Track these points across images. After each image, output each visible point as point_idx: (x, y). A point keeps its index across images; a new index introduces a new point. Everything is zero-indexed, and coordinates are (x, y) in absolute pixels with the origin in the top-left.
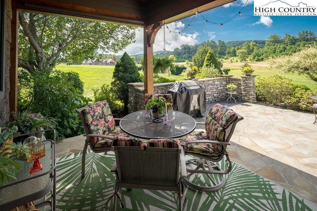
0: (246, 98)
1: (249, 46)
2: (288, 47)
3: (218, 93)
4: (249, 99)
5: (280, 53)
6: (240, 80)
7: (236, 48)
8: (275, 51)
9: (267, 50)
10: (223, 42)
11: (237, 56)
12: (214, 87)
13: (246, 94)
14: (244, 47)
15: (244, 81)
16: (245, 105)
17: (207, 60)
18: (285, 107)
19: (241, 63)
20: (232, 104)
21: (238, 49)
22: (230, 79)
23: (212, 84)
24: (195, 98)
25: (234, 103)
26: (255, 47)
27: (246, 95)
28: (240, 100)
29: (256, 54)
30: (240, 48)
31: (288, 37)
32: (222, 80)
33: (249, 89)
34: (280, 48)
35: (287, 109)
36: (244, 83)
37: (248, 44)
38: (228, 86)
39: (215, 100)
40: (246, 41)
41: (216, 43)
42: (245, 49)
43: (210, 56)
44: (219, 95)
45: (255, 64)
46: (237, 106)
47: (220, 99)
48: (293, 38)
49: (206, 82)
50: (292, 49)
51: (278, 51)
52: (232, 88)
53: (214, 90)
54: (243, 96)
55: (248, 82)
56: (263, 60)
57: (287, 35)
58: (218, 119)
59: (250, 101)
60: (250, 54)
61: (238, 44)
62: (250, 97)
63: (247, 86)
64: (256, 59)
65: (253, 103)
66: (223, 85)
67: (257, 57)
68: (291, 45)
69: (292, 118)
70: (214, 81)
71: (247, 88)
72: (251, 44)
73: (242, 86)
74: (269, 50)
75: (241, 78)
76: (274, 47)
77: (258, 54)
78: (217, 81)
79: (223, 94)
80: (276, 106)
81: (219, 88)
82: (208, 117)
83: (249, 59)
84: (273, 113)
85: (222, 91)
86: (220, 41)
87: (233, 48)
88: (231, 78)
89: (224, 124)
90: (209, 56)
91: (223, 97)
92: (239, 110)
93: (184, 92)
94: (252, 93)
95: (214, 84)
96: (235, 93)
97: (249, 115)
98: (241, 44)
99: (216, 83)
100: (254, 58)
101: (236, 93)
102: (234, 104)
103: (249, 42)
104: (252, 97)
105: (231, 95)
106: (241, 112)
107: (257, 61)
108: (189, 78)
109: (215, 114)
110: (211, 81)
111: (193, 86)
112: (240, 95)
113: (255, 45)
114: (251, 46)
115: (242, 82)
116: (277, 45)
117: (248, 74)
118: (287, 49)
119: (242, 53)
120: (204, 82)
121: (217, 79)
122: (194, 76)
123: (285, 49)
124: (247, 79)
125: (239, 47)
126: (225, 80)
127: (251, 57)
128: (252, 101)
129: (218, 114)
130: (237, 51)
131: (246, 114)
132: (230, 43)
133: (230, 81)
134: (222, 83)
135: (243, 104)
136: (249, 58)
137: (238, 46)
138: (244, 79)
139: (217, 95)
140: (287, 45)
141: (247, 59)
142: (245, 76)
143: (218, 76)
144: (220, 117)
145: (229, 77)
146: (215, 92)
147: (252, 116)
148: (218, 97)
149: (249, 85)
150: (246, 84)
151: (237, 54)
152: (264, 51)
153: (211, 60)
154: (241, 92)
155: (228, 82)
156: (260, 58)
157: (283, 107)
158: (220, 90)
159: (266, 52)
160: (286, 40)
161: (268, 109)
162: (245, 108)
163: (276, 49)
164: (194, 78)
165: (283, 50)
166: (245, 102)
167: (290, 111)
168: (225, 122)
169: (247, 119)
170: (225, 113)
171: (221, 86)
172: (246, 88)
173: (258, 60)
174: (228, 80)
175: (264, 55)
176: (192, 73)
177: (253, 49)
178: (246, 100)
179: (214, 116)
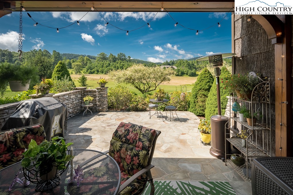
0: (100, 108)
1: (83, 60)
2: (111, 64)
3: (73, 108)
4: (103, 109)
5: (106, 67)
6: (96, 92)
7: (71, 60)
8: (103, 66)
9: (97, 64)
10: (59, 53)
11: (73, 68)
12: (69, 101)
13: (100, 104)
14: (79, 60)
15: (99, 92)
16: (101, 115)
17: (57, 71)
18: (129, 110)
19: (76, 75)
20: (89, 117)
21: (74, 62)
22: (85, 92)
23: (68, 99)
24: (56, 119)
25: (91, 115)
26: (88, 62)
27: (100, 106)
28: (95, 111)
29: (89, 68)
30: (76, 61)
31: (112, 56)
32: (77, 93)
33: (103, 99)
34: (106, 63)
35: (131, 111)
36: (99, 94)
37: (82, 58)
38: (85, 99)
39: (70, 116)
40: (81, 55)
41: (49, 53)
42: (80, 62)
43: (61, 67)
44: (75, 110)
45: (89, 76)
46: (94, 117)
47: (75, 114)
48: (114, 57)
49: (61, 97)
50: (113, 65)
51: (105, 66)
52: (89, 100)
53: (69, 105)
54: (97, 107)
55: (103, 92)
56: (94, 73)
57: (111, 54)
58: (133, 142)
59: (104, 110)
60: (84, 67)
61: (73, 57)
62: (104, 106)
63: (102, 96)
64: (89, 72)
65: (106, 112)
66: (78, 99)
67: (89, 70)
68: (113, 62)
69: (137, 118)
70: (70, 95)
71: (102, 99)
72: (85, 58)
73: (97, 97)
74: (99, 65)
75: (96, 89)
76: (102, 63)
77: (91, 67)
78: (73, 95)
79: (78, 108)
80: (122, 110)
81: (74, 103)
82: (114, 142)
83: (83, 72)
84: (124, 117)
85: (77, 105)
86: (55, 51)
87: (68, 60)
88: (86, 90)
89: (147, 145)
90: (59, 67)
91: (77, 112)
92: (99, 121)
93: (41, 116)
94: (106, 102)
95: (69, 98)
96: (91, 105)
97: (109, 124)
98: (76, 57)
99: (72, 97)
100: (87, 71)
101: (93, 105)
102: (91, 117)
103: (84, 56)
104: (105, 106)
105: (88, 108)
106: (102, 123)
107: (89, 73)
108: (40, 94)
109: (125, 136)
110: (66, 95)
111: (54, 104)
112: (95, 106)
113: (89, 60)
114: (85, 60)
115: (97, 94)
116: (105, 62)
117: (103, 85)
118: (111, 65)
119: (77, 65)
120: (59, 98)
121: (73, 93)
122: (47, 91)
123: (109, 65)
124: (102, 90)
125: (75, 59)
126: (80, 93)
127: (85, 70)
128: (105, 110)
129: (131, 135)
130: (73, 64)
131: (106, 123)
132: (65, 55)
133: (85, 94)
134: (77, 97)
135: (99, 114)
136: (83, 70)
137: (73, 58)
138: (100, 90)
139: (73, 110)
140: (111, 62)
141: (81, 72)
142: (100, 87)
143: (72, 89)
144: (136, 137)
145: (85, 89)
146: (70, 107)
147: (112, 124)
148: (73, 113)
149: (104, 96)
150: (100, 95)
151: (73, 66)
152: (95, 65)
153: (63, 72)
154: (96, 103)
155: (83, 95)
156: (92, 71)
157: (128, 110)
158: (75, 105)
159: (97, 66)
160: (111, 58)
161: (119, 114)
162: (102, 118)
163: (103, 64)
164: (47, 93)
165: (108, 65)
166: (100, 112)
167: (133, 112)
168: (148, 142)
169: (110, 128)
170: (140, 132)
171: (76, 99)
172: (100, 99)
173: (91, 73)
174: (83, 92)
175: (95, 68)
176: (45, 87)
177: (87, 63)
178: (100, 110)
179: (124, 139)
